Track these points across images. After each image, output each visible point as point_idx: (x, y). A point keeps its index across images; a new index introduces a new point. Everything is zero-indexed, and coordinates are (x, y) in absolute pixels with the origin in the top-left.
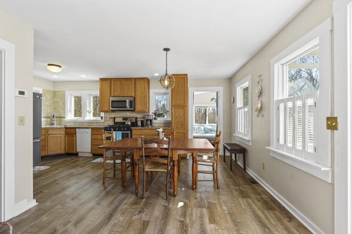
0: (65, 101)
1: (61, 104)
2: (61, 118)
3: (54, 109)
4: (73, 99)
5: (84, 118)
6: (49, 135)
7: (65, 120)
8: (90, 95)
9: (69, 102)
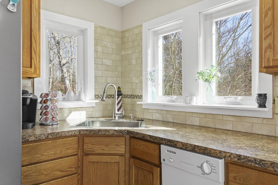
0: (141, 52)
1: (134, 62)
2: (135, 99)
3: (123, 75)
4: (161, 42)
5: (191, 99)
6: (88, 155)
7: (142, 105)
8: (208, 17)
9: (150, 51)
